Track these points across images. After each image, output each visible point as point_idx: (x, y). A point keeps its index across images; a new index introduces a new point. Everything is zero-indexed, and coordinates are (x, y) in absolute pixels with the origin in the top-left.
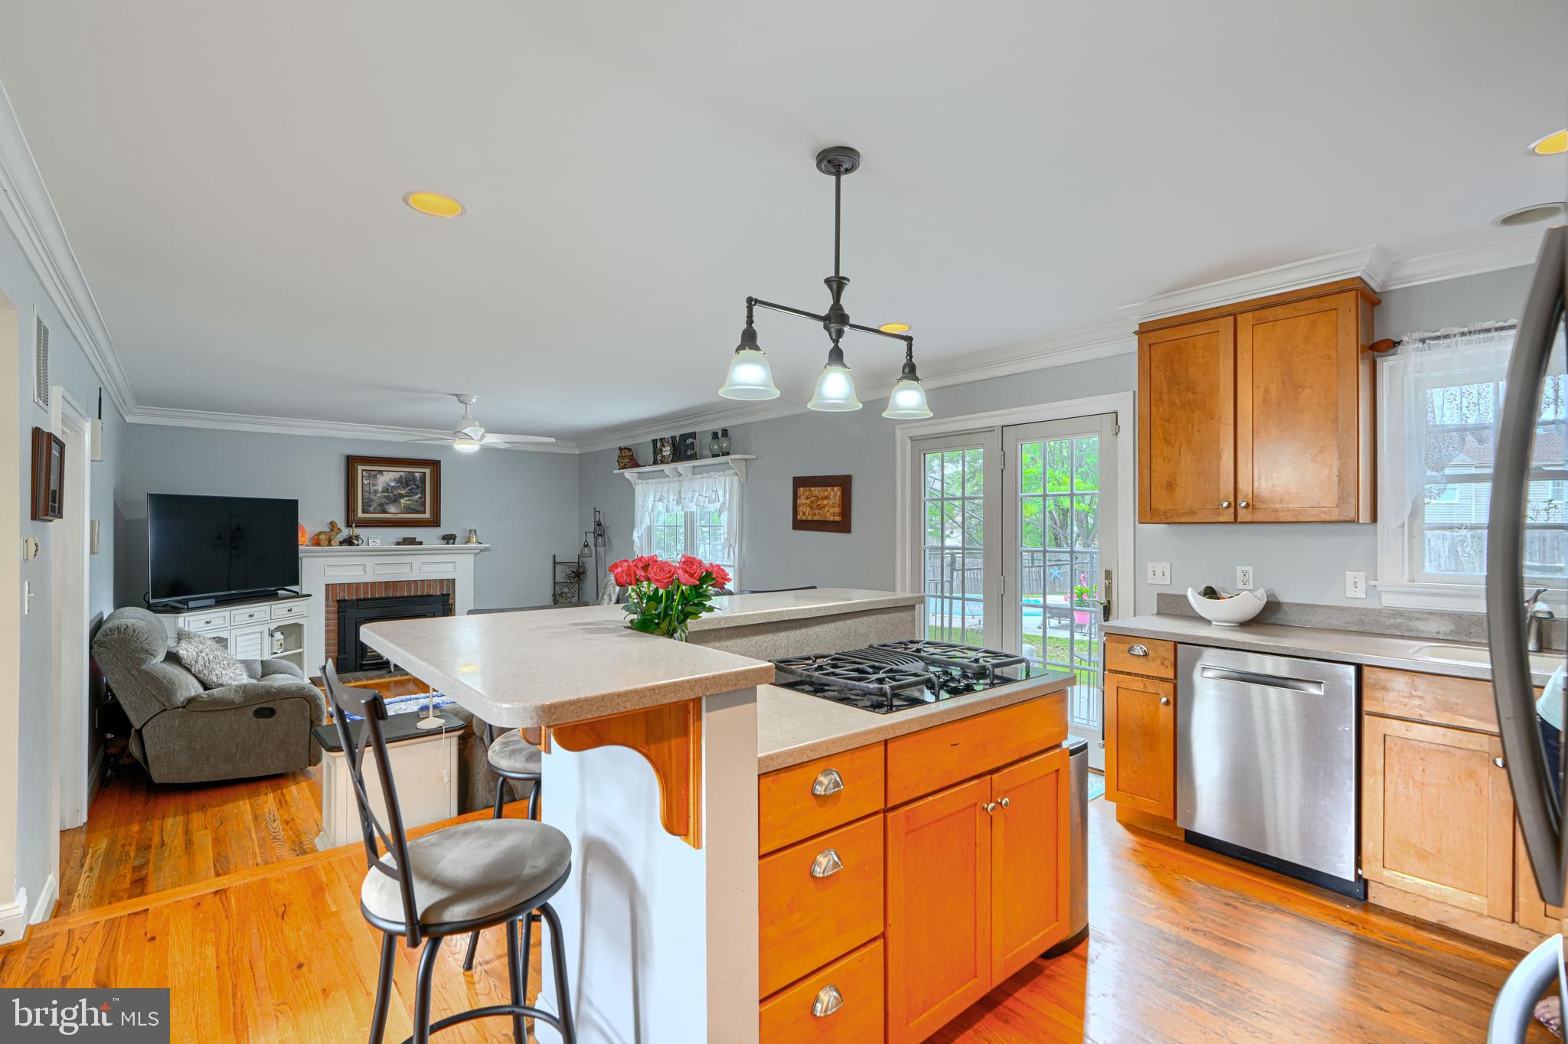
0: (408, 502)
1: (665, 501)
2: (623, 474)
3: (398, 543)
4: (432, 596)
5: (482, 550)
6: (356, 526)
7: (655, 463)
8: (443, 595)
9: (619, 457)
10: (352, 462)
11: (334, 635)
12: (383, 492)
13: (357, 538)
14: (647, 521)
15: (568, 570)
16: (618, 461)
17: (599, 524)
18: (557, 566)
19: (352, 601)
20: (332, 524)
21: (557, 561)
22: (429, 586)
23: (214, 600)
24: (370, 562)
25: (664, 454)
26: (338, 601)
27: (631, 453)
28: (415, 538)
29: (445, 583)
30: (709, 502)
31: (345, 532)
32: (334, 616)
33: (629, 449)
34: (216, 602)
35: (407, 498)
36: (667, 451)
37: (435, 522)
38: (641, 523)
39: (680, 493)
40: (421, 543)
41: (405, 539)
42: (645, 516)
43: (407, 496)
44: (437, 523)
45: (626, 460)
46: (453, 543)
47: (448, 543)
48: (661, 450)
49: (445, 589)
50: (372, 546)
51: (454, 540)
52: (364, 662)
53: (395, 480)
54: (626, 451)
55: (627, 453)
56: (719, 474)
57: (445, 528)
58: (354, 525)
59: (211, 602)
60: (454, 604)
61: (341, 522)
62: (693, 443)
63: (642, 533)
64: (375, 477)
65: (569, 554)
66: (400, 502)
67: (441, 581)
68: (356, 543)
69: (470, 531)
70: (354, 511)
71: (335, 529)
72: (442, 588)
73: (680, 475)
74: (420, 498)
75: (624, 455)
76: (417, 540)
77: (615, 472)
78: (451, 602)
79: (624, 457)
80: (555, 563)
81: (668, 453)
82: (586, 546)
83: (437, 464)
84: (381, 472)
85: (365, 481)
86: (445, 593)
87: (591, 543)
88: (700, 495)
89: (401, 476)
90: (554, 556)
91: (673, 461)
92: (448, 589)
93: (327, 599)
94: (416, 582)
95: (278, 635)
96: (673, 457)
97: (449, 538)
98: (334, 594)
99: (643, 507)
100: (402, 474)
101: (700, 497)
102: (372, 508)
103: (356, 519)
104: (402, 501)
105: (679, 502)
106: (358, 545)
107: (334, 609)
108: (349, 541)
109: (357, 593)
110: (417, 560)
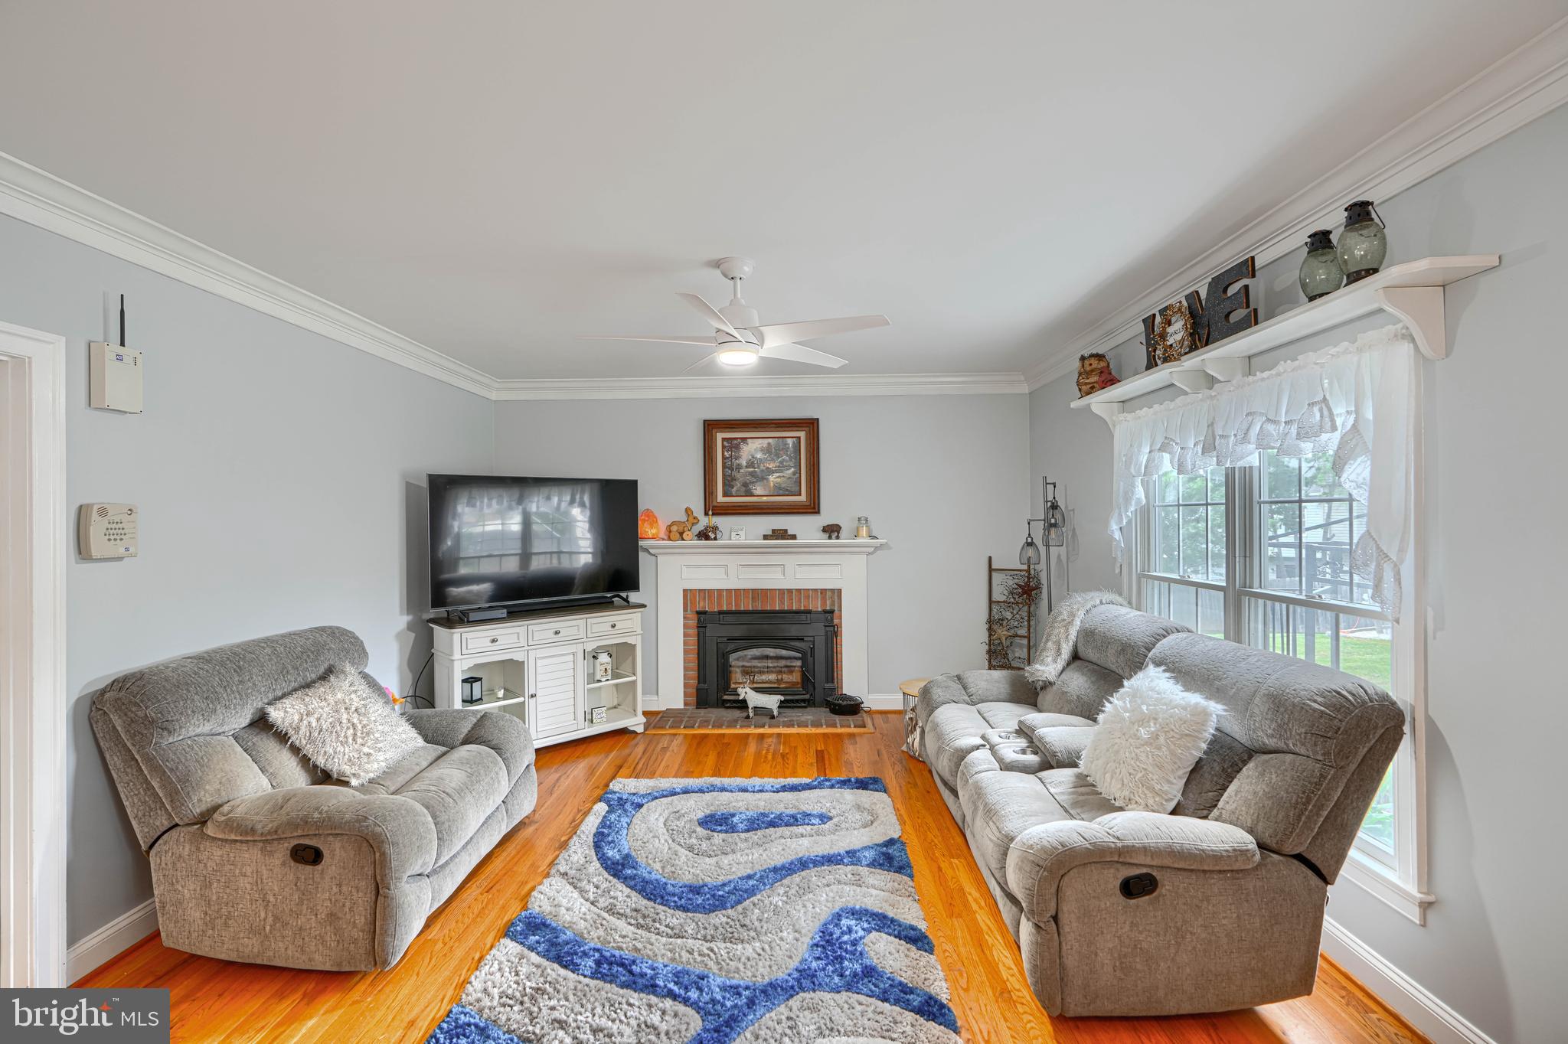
0: (779, 480)
1: (1177, 449)
2: (1089, 405)
3: (766, 537)
4: (810, 612)
5: (877, 548)
6: (713, 514)
7: (1151, 364)
8: (825, 612)
9: (1080, 374)
10: (710, 427)
11: (694, 656)
12: (747, 467)
13: (715, 529)
14: (1140, 492)
15: (1011, 582)
16: (1078, 384)
17: (1055, 506)
18: (994, 574)
19: (713, 613)
20: (688, 511)
21: (993, 567)
22: (807, 597)
23: (505, 611)
24: (733, 561)
25: (1171, 341)
26: (698, 613)
27: (1102, 364)
28: (786, 531)
29: (829, 594)
30: (1299, 437)
31: (704, 522)
32: (693, 631)
33: (1100, 357)
34: (508, 613)
35: (778, 474)
36: (1177, 331)
37: (812, 507)
38: (1127, 500)
39: (1211, 425)
40: (794, 537)
41: (774, 531)
42: (1133, 486)
43: (776, 472)
44: (814, 508)
45: (1094, 379)
46: (838, 538)
47: (830, 538)
48: (1163, 336)
49: (828, 602)
50: (735, 541)
51: (838, 533)
52: (726, 697)
53: (762, 450)
54: (1094, 361)
55: (1095, 363)
56: (1333, 351)
57: (826, 517)
58: (710, 513)
59: (503, 613)
60: (839, 626)
61: (698, 509)
62: (1246, 287)
63: (1129, 522)
64: (737, 447)
65: (1010, 557)
66: (767, 479)
67: (823, 591)
68: (712, 536)
69: (859, 519)
70: (712, 493)
71: (691, 519)
72: (824, 603)
73: (1212, 381)
74: (794, 474)
75: (1088, 368)
76: (790, 533)
77: (1073, 405)
78: (836, 621)
79: (1088, 374)
80: (991, 570)
81: (1179, 337)
82: (1030, 544)
83: (813, 423)
84: (744, 439)
85: (726, 453)
86: (828, 608)
87: (1038, 541)
88: (1268, 420)
89: (769, 444)
90: (990, 558)
91: (1193, 348)
92: (833, 604)
93: (685, 610)
94: (790, 591)
95: (604, 658)
96: (1193, 342)
97: (832, 530)
98: (693, 602)
99: (1128, 467)
100: (770, 440)
101: (1271, 427)
102: (735, 489)
103: (715, 504)
104: (771, 478)
105: (1209, 447)
106: (715, 539)
107: (693, 622)
108: (703, 535)
109: (719, 604)
110: (790, 561)
